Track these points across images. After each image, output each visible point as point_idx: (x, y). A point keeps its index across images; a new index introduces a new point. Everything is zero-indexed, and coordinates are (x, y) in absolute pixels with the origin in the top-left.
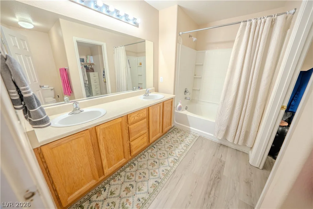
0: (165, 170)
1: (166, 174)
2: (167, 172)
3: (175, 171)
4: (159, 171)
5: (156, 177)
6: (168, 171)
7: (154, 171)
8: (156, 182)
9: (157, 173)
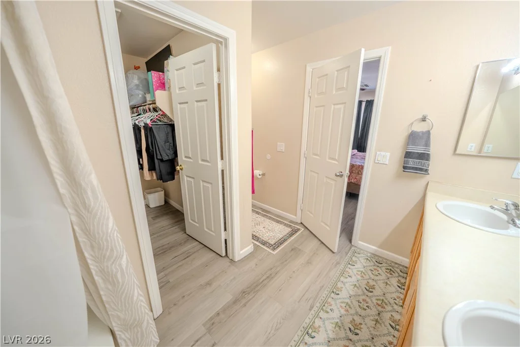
0: (328, 312)
1: (326, 305)
2: (324, 308)
3: (310, 310)
4: (340, 311)
5: (340, 301)
6: (322, 309)
7: (347, 311)
8: (338, 294)
9: (341, 306)
